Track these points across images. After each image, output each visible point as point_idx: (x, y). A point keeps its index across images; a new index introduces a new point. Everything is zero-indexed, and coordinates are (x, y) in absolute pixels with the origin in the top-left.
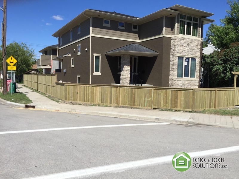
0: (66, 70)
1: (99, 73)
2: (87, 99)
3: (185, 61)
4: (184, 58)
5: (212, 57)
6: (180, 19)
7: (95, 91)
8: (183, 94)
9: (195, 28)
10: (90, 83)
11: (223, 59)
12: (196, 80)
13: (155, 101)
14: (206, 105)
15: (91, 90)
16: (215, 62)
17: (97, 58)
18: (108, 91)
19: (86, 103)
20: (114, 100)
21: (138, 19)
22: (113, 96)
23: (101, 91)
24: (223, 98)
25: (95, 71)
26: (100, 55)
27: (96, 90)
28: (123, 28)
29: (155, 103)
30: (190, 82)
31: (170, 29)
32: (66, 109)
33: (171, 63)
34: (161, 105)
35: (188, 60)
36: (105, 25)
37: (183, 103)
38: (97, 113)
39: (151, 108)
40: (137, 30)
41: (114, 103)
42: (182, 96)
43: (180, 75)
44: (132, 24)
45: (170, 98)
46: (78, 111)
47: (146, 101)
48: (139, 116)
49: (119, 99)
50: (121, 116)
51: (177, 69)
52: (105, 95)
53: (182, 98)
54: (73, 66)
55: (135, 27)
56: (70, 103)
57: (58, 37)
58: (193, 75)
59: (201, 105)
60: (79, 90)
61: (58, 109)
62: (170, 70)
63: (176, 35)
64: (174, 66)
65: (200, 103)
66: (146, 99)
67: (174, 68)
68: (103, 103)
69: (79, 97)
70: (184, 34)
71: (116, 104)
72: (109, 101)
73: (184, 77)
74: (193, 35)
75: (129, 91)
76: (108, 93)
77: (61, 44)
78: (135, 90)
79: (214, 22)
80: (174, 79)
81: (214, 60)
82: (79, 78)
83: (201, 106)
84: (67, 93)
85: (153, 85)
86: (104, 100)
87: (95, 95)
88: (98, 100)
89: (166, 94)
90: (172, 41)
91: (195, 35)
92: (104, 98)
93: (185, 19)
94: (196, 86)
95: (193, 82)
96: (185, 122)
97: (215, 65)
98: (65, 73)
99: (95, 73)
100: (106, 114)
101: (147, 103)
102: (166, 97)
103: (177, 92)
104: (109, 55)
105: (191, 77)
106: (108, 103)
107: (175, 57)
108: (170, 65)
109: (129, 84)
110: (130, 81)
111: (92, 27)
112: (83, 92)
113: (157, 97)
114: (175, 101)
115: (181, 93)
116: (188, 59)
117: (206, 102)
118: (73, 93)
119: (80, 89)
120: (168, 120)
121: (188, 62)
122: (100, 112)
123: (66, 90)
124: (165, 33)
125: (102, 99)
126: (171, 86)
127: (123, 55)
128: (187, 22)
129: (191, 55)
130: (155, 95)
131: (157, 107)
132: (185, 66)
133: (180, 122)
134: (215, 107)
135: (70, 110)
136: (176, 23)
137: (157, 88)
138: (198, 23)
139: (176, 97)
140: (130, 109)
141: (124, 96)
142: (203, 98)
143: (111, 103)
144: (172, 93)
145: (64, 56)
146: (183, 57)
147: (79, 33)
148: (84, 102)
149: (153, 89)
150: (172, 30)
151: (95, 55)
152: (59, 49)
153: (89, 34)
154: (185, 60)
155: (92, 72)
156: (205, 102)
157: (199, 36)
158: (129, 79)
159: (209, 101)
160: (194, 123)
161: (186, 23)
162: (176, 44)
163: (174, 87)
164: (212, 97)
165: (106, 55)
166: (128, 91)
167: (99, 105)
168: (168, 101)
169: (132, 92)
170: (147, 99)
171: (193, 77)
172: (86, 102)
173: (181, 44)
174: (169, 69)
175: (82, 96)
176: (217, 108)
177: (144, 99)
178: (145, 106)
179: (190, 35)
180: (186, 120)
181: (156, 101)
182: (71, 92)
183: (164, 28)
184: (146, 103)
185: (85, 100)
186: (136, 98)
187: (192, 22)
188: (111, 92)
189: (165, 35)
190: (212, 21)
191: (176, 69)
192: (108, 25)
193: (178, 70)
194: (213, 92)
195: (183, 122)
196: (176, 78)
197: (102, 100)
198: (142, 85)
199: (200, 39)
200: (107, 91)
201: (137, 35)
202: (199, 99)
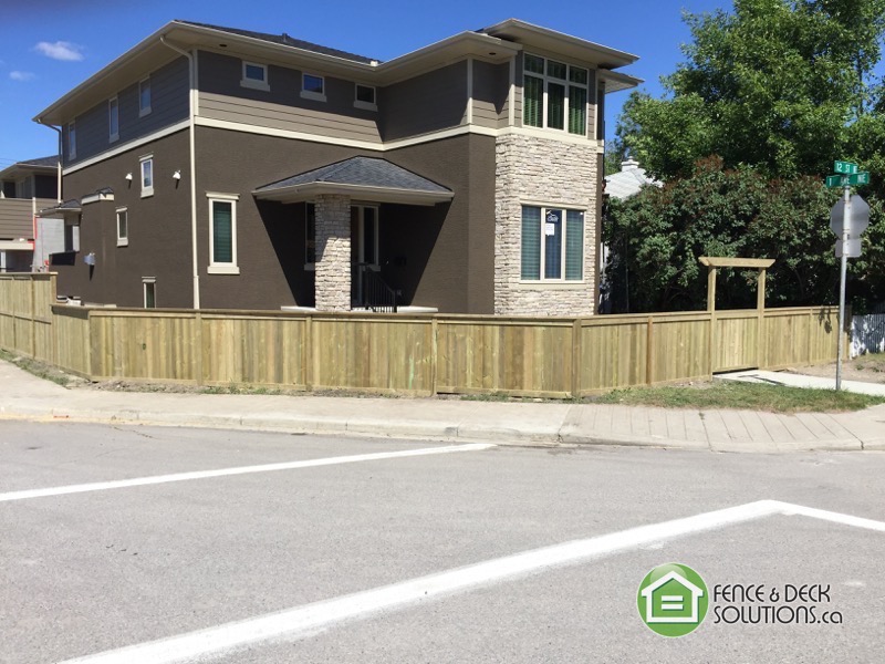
0: (98, 258)
1: (231, 268)
2: (186, 366)
3: (547, 222)
4: (543, 211)
5: (636, 208)
6: (525, 72)
7: (214, 337)
8: (539, 338)
9: (578, 105)
10: (197, 306)
11: (671, 213)
12: (585, 287)
13: (444, 367)
14: (617, 372)
15: (198, 333)
16: (646, 225)
17: (223, 209)
18: (267, 333)
19: (179, 382)
20: (290, 369)
21: (374, 64)
22: (286, 354)
23: (238, 337)
24: (675, 348)
25: (215, 261)
26: (232, 199)
27: (219, 333)
28: (321, 97)
29: (443, 376)
30: (566, 294)
31: (492, 106)
32: (96, 409)
33: (499, 228)
34: (465, 381)
35: (556, 219)
36: (247, 82)
37: (540, 369)
38: (227, 420)
39: (429, 392)
40: (372, 107)
41: (291, 378)
42: (539, 345)
43: (530, 271)
44: (353, 84)
45: (496, 354)
46: (147, 417)
47: (412, 368)
48: (386, 423)
49: (312, 363)
50: (318, 425)
51: (520, 250)
52: (256, 351)
53: (539, 354)
54: (123, 241)
55: (365, 95)
56: (115, 387)
57: (60, 128)
58: (575, 271)
59: (601, 375)
60: (149, 332)
61: (63, 411)
62: (497, 252)
63: (513, 129)
64: (510, 240)
65: (598, 367)
66: (411, 361)
67: (510, 245)
68: (249, 379)
69: (150, 362)
70: (541, 125)
71: (300, 381)
72: (272, 372)
73: (547, 277)
74: (570, 131)
75: (347, 333)
76: (267, 343)
77: (73, 154)
78: (369, 330)
79: (640, 84)
80: (511, 287)
81: (641, 218)
82: (150, 286)
83: (601, 379)
84: (100, 346)
85: (436, 309)
86: (251, 370)
87: (214, 350)
88: (228, 371)
89: (483, 339)
90: (498, 149)
91: (577, 128)
92: (251, 363)
93: (542, 72)
94: (587, 310)
95: (575, 295)
96: (549, 435)
97: (646, 236)
98: (92, 267)
99: (216, 268)
100: (260, 423)
101: (415, 374)
102: (483, 351)
103: (520, 333)
104: (269, 198)
105: (567, 277)
106: (267, 380)
107: (510, 207)
108: (494, 235)
109: (348, 307)
110: (351, 296)
111: (197, 91)
112: (167, 340)
113: (451, 351)
114: (513, 364)
115: (534, 334)
116: (557, 212)
117: (617, 363)
118: (127, 344)
119: (153, 329)
120: (492, 433)
121: (558, 224)
122: (236, 416)
123: (95, 335)
124: (476, 119)
125: (246, 366)
126: (501, 310)
127: (324, 196)
128: (550, 84)
129: (565, 201)
130: (443, 343)
131: (451, 389)
132: (548, 237)
133: (532, 436)
134: (648, 381)
135: (113, 413)
136: (513, 88)
137: (449, 319)
138: (586, 87)
139: (518, 350)
140: (355, 400)
141: (330, 350)
142: (609, 352)
143: (279, 379)
144: (502, 336)
145: (84, 201)
146: (539, 208)
147: (145, 111)
148: (171, 380)
149: (435, 322)
150: (499, 111)
151: (214, 197)
152: (65, 172)
153: (185, 114)
154: (547, 216)
155: (204, 263)
156: (614, 363)
157: (591, 132)
158: (349, 288)
159: (628, 360)
160: (578, 438)
161: (546, 87)
162: (515, 159)
163: (511, 315)
164: (638, 345)
165: (255, 197)
166: (343, 331)
167: (233, 390)
168: (489, 365)
169: (357, 335)
170: (415, 361)
171: (574, 278)
172: (182, 378)
173: (530, 162)
174: (493, 249)
175: (163, 355)
176: (654, 384)
177: (402, 359)
178: (407, 386)
179: (562, 128)
180: (552, 430)
181: (448, 365)
182: (116, 343)
183: (471, 100)
184: (412, 375)
185: (175, 373)
186: (374, 359)
187: (566, 83)
188: (279, 339)
189: (473, 129)
190: (634, 82)
191: (516, 249)
192: (263, 85)
193: (523, 252)
194: (641, 329)
195: (542, 437)
196: (519, 280)
197: (243, 370)
198: (395, 311)
199: (594, 143)
200: (263, 334)
201: (373, 123)
202: (594, 356)
